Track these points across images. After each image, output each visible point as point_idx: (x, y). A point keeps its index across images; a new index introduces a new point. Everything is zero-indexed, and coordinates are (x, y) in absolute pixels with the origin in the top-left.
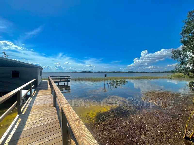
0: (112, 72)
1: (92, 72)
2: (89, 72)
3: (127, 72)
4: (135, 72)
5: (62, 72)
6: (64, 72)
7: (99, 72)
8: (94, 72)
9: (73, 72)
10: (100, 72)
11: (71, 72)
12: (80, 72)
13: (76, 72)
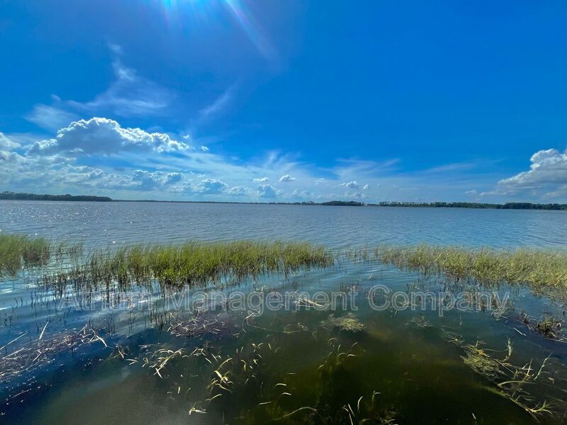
0: (432, 205)
1: (360, 205)
2: (352, 204)
3: (499, 207)
4: (540, 207)
5: (274, 203)
6: (279, 203)
7: (383, 205)
8: (366, 203)
9: (304, 204)
10: (386, 205)
11: (299, 204)
12: (324, 204)
13: (312, 204)
